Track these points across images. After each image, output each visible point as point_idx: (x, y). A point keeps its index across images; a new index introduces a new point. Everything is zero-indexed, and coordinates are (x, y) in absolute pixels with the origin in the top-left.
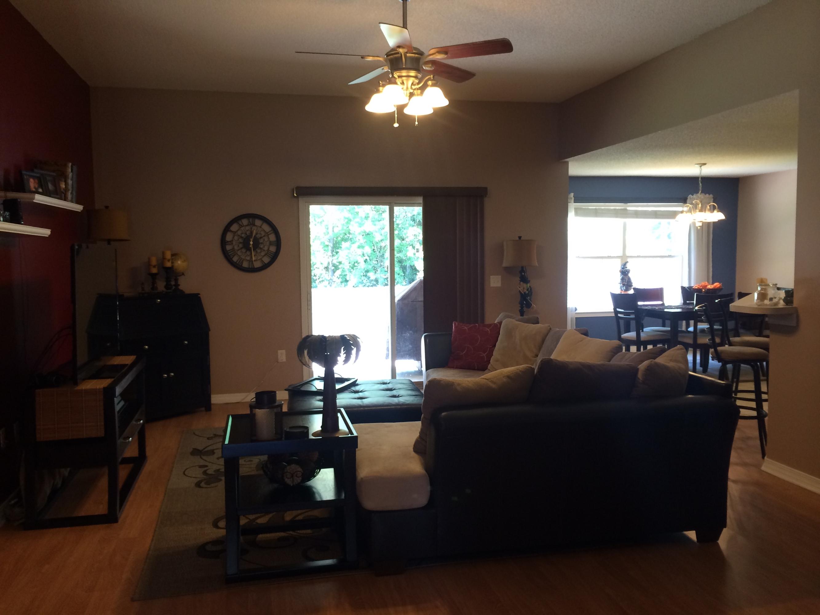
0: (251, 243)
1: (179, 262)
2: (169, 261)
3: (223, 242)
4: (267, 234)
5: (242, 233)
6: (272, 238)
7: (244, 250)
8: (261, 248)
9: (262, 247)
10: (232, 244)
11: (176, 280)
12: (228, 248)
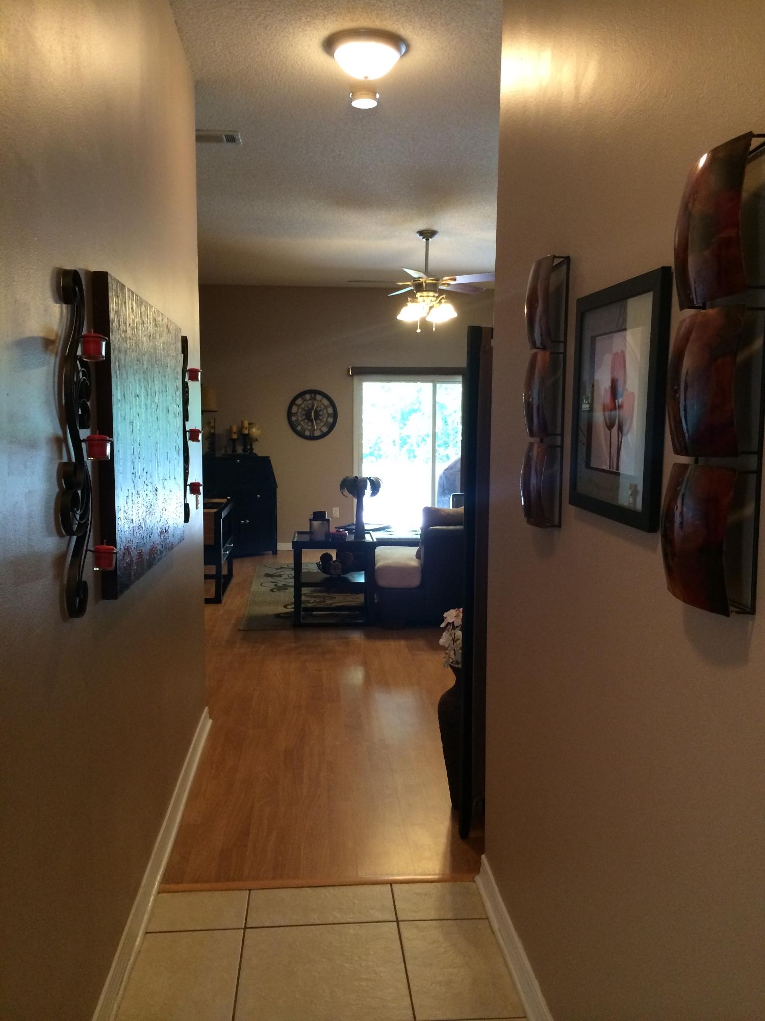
0: (313, 414)
1: (254, 430)
2: (246, 428)
3: (290, 414)
4: (326, 407)
5: (305, 407)
6: (330, 410)
7: (306, 421)
8: (320, 420)
9: (321, 418)
10: (297, 415)
11: (251, 445)
12: (294, 419)
